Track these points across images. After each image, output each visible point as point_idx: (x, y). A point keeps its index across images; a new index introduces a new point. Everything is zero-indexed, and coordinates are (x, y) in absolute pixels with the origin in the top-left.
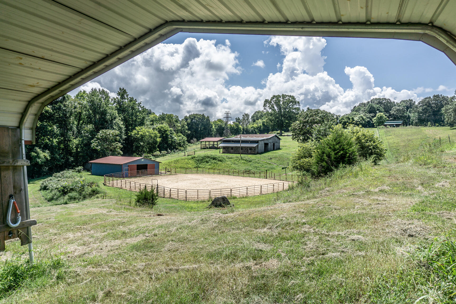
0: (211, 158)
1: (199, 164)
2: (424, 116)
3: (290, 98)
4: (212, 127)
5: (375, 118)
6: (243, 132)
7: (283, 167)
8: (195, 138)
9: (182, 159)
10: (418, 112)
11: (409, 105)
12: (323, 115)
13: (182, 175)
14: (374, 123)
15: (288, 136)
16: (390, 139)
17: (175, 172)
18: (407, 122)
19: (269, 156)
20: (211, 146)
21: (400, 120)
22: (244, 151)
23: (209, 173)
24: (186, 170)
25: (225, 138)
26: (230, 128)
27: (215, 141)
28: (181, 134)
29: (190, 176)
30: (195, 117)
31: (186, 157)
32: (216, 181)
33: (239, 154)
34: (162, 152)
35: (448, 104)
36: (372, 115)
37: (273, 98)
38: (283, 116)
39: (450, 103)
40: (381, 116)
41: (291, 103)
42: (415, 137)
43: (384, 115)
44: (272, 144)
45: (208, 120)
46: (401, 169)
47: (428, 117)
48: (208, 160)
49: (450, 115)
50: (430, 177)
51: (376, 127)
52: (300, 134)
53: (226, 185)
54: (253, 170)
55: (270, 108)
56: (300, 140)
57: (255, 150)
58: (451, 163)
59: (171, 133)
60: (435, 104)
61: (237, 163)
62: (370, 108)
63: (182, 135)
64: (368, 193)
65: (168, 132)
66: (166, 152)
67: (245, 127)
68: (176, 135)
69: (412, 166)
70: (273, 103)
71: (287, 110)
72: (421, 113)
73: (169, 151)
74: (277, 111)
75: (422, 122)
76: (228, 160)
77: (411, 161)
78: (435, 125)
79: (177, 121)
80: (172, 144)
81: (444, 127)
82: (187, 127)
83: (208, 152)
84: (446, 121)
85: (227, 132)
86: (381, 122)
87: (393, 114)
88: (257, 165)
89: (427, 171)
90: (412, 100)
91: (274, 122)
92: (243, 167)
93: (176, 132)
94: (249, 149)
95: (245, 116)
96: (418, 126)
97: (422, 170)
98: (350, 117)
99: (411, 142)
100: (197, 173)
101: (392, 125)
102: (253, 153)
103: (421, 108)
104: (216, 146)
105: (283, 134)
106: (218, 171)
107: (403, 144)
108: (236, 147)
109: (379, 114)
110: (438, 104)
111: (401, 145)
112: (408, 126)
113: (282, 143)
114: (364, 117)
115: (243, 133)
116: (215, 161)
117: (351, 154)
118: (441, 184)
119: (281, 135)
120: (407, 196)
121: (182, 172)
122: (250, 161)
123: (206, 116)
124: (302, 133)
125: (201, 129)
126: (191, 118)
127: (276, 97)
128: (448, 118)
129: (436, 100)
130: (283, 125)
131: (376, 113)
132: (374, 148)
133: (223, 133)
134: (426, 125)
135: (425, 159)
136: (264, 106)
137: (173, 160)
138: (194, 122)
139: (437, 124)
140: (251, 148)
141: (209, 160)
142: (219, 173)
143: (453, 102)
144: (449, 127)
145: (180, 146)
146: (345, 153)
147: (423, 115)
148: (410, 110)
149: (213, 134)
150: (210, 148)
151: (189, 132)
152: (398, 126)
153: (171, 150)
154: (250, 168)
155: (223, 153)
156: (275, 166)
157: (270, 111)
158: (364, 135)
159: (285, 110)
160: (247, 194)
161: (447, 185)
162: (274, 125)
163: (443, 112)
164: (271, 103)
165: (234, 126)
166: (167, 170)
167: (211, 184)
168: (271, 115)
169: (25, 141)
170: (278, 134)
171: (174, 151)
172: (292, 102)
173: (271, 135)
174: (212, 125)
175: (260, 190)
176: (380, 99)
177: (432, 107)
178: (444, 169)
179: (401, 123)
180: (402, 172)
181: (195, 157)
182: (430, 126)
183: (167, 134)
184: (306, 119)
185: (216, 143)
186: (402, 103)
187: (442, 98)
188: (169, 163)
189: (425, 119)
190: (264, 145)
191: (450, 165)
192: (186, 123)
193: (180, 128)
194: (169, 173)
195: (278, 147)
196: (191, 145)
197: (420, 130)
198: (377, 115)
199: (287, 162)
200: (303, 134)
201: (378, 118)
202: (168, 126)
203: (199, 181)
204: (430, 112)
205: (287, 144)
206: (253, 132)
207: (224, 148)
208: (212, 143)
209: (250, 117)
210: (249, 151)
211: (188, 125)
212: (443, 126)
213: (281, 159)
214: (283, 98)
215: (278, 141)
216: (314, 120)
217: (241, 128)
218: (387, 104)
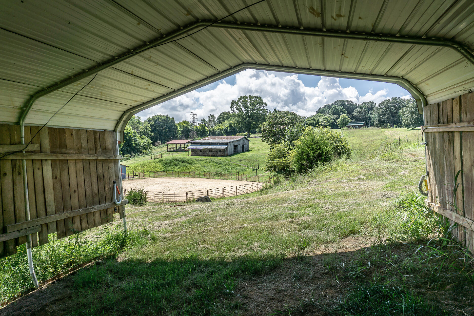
0: (180, 161)
1: (167, 168)
2: (384, 117)
3: (257, 99)
4: (177, 129)
5: (339, 120)
6: (209, 133)
7: (254, 168)
8: (159, 140)
9: (149, 163)
10: (378, 114)
11: (370, 106)
12: (292, 117)
13: (151, 179)
14: (338, 125)
15: (256, 137)
16: (353, 140)
17: (144, 176)
18: (368, 123)
19: (238, 158)
20: (178, 148)
21: (362, 122)
22: (214, 153)
23: (179, 176)
24: (155, 174)
25: (192, 140)
26: (196, 130)
27: (183, 144)
28: (145, 137)
29: (159, 180)
30: (159, 119)
31: (153, 160)
32: (188, 184)
33: (209, 156)
34: (126, 155)
35: (405, 106)
36: (336, 116)
37: (240, 99)
38: (251, 118)
39: (407, 106)
40: (344, 118)
41: (258, 105)
42: (376, 138)
43: (347, 117)
44: (241, 146)
45: (173, 121)
46: (370, 164)
47: (388, 118)
48: (176, 163)
49: (407, 116)
50: (394, 169)
51: (340, 129)
52: (270, 135)
53: (200, 187)
54: (224, 172)
55: (238, 109)
56: (270, 141)
57: (224, 152)
58: (409, 158)
59: (134, 136)
60: (394, 106)
61: (207, 165)
62: (334, 110)
63: (147, 138)
64: (350, 180)
65: (131, 134)
66: (129, 155)
67: (212, 129)
68: (139, 137)
69: (378, 161)
70: (240, 104)
71: (255, 112)
72: (381, 115)
73: (133, 154)
74: (244, 112)
75: (382, 123)
76: (197, 163)
77: (377, 158)
78: (393, 127)
79: (139, 123)
80: (135, 147)
81: (401, 129)
82: (150, 129)
83: (176, 154)
84: (404, 122)
85: (193, 134)
86: (344, 124)
87: (356, 116)
88: (227, 167)
89: (391, 165)
90: (373, 102)
91: (242, 124)
92: (213, 170)
93: (140, 134)
94: (218, 151)
95: (211, 117)
96: (379, 127)
97: (387, 164)
98: (315, 119)
99: (372, 143)
100: (167, 176)
101: (354, 126)
102: (223, 155)
103: (381, 110)
104: (184, 149)
105: (251, 136)
106: (188, 174)
107: (365, 144)
108: (205, 149)
109: (342, 116)
110: (396, 106)
111: (364, 145)
112: (369, 127)
113: (251, 145)
114: (329, 119)
115: (209, 135)
116: (184, 164)
117: (327, 153)
118: (403, 173)
119: (250, 137)
120: (379, 180)
121: (151, 176)
122: (220, 164)
123: (171, 118)
124: (272, 134)
125: (165, 131)
126: (154, 120)
127: (243, 98)
128: (405, 119)
129: (394, 103)
130: (250, 127)
131: (339, 115)
132: (342, 148)
133: (189, 135)
134: (385, 127)
135: (389, 156)
136: (231, 107)
137: (139, 164)
138: (158, 124)
139: (396, 126)
140: (220, 151)
141: (178, 163)
142: (190, 176)
143: (409, 104)
144: (406, 129)
145: (144, 149)
146: (322, 152)
147: (382, 117)
148: (371, 112)
149: (178, 136)
150: (177, 151)
151: (153, 134)
152: (360, 127)
153: (135, 154)
154: (221, 171)
155: (192, 155)
156: (245, 167)
157: (237, 112)
158: (332, 136)
159: (253, 111)
160: (223, 195)
161: (407, 173)
162: (242, 126)
163: (400, 114)
164: (238, 104)
165: (200, 128)
166: (135, 175)
167: (184, 187)
168: (239, 116)
169: (118, 141)
170: (245, 135)
171: (138, 155)
172: (259, 103)
173: (240, 137)
174: (177, 126)
175: (235, 191)
176: (343, 101)
177: (390, 109)
178: (404, 163)
179: (363, 124)
180: (371, 166)
181: (162, 160)
182: (389, 128)
183: (130, 136)
184: (275, 120)
185: (183, 146)
186: (364, 105)
187: (400, 100)
188: (136, 166)
189: (384, 120)
190: (233, 147)
191: (409, 159)
192: (149, 125)
193: (143, 130)
194: (136, 177)
195: (247, 149)
196: (155, 148)
197: (380, 131)
198: (341, 116)
199: (258, 163)
200: (273, 136)
201: (342, 119)
202: (131, 127)
203: (170, 185)
204: (389, 114)
205: (256, 146)
206: (220, 134)
207: (192, 150)
208: (179, 146)
209: (216, 119)
210: (219, 153)
211: (152, 126)
212: (401, 127)
213: (250, 160)
214: (250, 99)
215: (247, 143)
216: (283, 121)
217: (207, 130)
218: (350, 106)
